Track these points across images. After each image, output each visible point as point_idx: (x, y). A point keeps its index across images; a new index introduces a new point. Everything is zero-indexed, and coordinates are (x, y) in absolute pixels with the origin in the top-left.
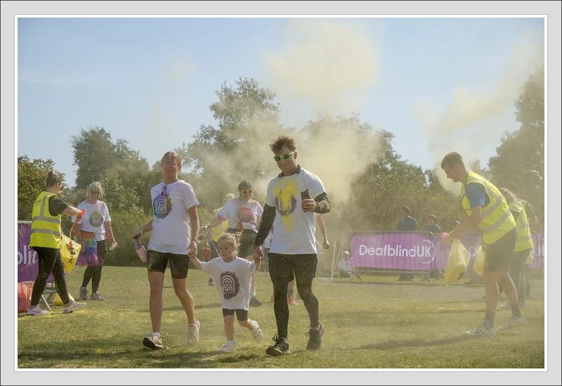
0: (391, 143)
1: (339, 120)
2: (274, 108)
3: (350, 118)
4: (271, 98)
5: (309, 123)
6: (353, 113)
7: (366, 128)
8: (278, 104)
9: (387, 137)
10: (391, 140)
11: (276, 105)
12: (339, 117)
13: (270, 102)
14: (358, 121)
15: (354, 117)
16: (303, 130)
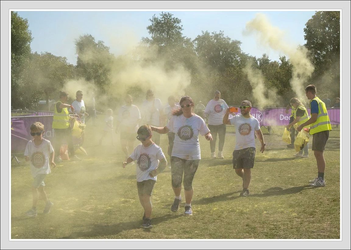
0: (240, 46)
1: (213, 35)
2: (180, 28)
3: (219, 33)
4: (178, 23)
5: (198, 36)
6: (220, 31)
7: (227, 39)
8: (182, 26)
9: (238, 43)
10: (240, 45)
11: (181, 27)
12: (213, 33)
13: (178, 25)
14: (223, 35)
15: (221, 33)
16: (195, 40)
